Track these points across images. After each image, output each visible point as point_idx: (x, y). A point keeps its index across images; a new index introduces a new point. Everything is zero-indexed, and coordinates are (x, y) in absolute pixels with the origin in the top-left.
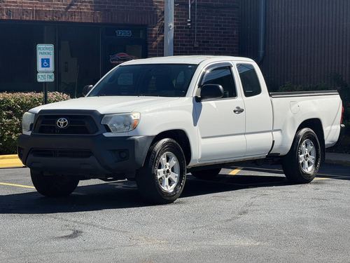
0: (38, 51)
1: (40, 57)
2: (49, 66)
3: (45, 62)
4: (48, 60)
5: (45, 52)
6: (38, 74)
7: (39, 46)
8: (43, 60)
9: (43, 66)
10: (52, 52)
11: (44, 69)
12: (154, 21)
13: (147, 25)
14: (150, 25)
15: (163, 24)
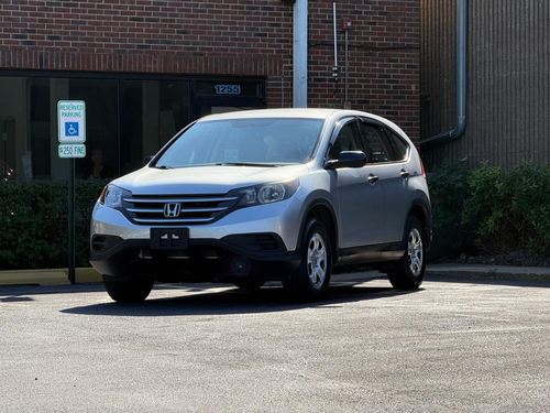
0: (60, 112)
1: (62, 120)
2: (77, 134)
3: (72, 128)
4: (76, 125)
5: (71, 112)
6: (60, 146)
7: (61, 103)
9: (67, 134)
10: (82, 112)
11: (69, 138)
12: (276, 71)
13: (265, 77)
14: (269, 77)
15: (292, 74)
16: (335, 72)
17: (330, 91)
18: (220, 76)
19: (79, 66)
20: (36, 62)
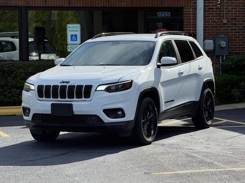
0: (68, 29)
1: (69, 34)
2: (76, 40)
3: (74, 37)
4: (76, 36)
5: (73, 29)
6: (68, 46)
7: (69, 26)
8: (72, 36)
9: (72, 40)
10: (79, 30)
11: (73, 42)
12: (188, 5)
13: (182, 8)
14: (185, 8)
15: (196, 6)
16: (219, 4)
17: (216, 14)
18: (159, 8)
19: (88, 5)
20: (67, 3)
